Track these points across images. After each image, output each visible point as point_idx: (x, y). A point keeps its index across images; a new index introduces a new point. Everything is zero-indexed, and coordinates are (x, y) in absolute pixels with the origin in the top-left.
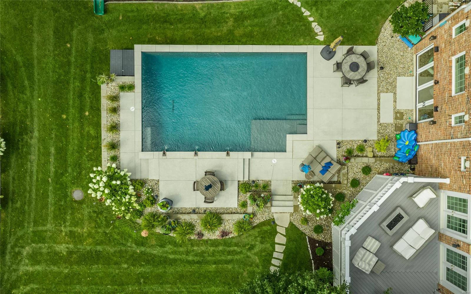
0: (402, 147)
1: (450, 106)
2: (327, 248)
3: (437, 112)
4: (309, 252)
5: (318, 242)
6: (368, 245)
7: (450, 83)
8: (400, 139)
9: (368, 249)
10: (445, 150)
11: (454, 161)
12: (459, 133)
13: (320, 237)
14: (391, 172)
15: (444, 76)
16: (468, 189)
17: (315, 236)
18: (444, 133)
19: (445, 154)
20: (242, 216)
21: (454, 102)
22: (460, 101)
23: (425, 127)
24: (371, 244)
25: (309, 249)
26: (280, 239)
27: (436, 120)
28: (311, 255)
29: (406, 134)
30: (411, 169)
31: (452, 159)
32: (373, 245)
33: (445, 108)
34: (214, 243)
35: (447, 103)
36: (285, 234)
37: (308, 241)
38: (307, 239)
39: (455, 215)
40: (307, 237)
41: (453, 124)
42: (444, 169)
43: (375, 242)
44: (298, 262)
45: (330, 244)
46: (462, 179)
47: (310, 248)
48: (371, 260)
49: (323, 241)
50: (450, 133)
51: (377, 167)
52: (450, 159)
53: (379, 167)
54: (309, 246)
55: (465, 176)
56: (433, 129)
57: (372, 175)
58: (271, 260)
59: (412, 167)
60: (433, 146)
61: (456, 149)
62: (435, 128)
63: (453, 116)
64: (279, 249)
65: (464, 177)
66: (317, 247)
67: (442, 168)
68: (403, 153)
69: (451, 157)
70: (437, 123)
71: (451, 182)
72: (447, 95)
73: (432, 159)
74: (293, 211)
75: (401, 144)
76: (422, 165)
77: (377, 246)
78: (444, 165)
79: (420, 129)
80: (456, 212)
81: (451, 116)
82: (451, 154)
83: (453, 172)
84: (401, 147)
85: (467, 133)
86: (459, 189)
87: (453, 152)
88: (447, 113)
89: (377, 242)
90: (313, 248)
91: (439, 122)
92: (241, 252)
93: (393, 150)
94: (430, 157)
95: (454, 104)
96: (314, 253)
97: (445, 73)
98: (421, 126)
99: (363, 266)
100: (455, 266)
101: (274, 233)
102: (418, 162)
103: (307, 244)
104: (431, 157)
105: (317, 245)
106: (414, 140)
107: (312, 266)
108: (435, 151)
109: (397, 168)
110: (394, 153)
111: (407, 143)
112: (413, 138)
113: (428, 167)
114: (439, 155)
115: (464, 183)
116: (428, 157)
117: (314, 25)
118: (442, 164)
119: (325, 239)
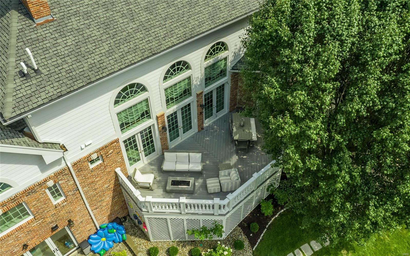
0: (110, 241)
1: (46, 211)
2: (246, 225)
3: (58, 225)
4: (263, 236)
5: (248, 237)
6: (216, 186)
7: (21, 228)
8: (104, 249)
9: (219, 184)
10: (91, 192)
11: (98, 175)
12: (69, 184)
13: (243, 237)
14: (139, 232)
15: (15, 241)
16: (115, 143)
17: (246, 243)
18: (76, 202)
19: (95, 189)
21: (39, 210)
22: (35, 202)
23: (79, 231)
24: (213, 185)
25: (261, 238)
27: (67, 221)
28: (264, 232)
29: (95, 246)
30: (126, 220)
31: (96, 178)
32: (212, 183)
33: (50, 217)
35: (44, 218)
37: (256, 246)
38: (255, 247)
39: (142, 149)
40: (254, 249)
41: (63, 198)
42: (110, 182)
43: (210, 183)
44: (280, 237)
45: (240, 225)
46: (109, 156)
47: (259, 238)
48: (225, 176)
49: (244, 233)
50: (73, 195)
51: (144, 247)
52: (97, 179)
53: (142, 245)
54: (259, 241)
55: (105, 154)
56: (77, 220)
57: (154, 245)
59: (124, 220)
60: (93, 208)
61: (85, 178)
62: (75, 217)
63: (55, 202)
65: (107, 155)
66: (253, 233)
67: (109, 184)
68: (115, 235)
69: (96, 180)
70: (70, 218)
71: (117, 167)
72: (35, 224)
73: (106, 202)
75: (109, 244)
76: (117, 211)
77: (210, 180)
78: (105, 184)
79: (83, 237)
80: (139, 149)
81: (55, 205)
82: (92, 182)
83: (107, 170)
84: (111, 243)
85: (66, 175)
86: (119, 153)
87: (90, 180)
88: (55, 212)
89: (208, 182)
90: (257, 236)
91: (67, 217)
93: (118, 248)
94: (105, 206)
95: (42, 208)
96: (261, 231)
97: (10, 242)
98: (80, 237)
99: (235, 175)
100: (179, 126)
102: (116, 217)
103: (259, 243)
104: (104, 204)
105: (251, 235)
106: (97, 234)
107: (272, 224)
108: (97, 203)
109: (133, 231)
110: (120, 245)
111: (104, 239)
112: (96, 236)
113: (116, 201)
114: (100, 196)
115: (112, 151)
116: (106, 208)
118: (106, 186)
119: (241, 232)
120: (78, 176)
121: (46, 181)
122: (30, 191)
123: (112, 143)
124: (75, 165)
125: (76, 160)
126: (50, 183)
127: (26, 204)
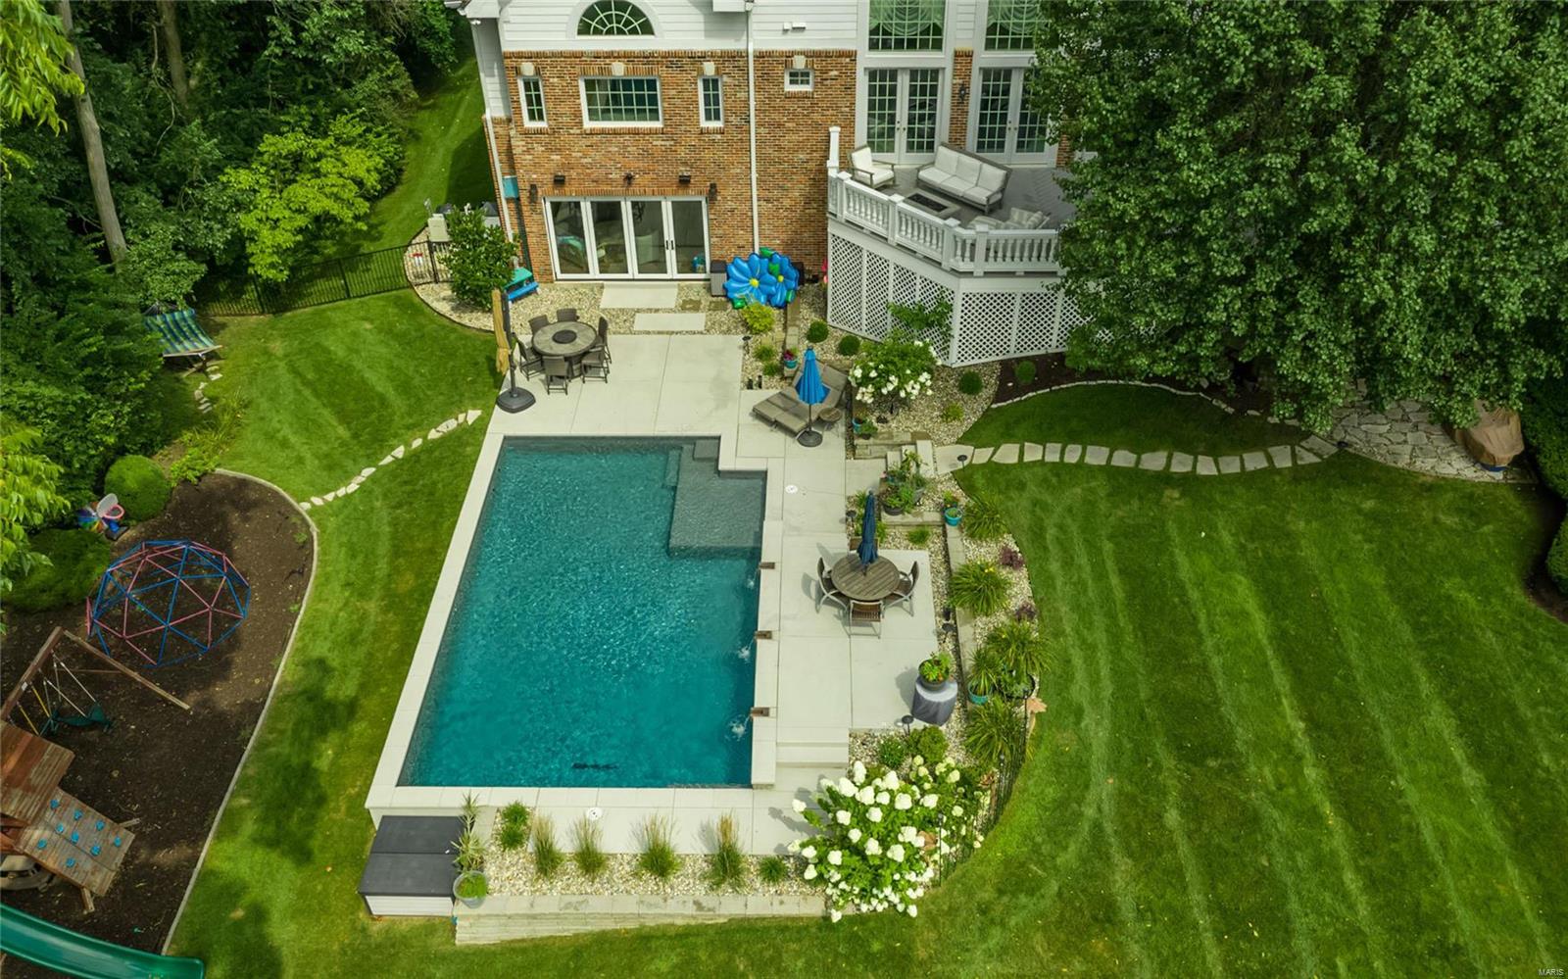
0: (763, 294)
1: (682, 128)
4: (1033, 396)
5: (1002, 384)
7: (637, 134)
10: (769, 147)
11: (795, 115)
12: (738, 95)
13: (990, 381)
16: (846, 60)
17: (988, 392)
18: (737, 150)
19: (780, 148)
20: (952, 532)
21: (675, 116)
22: (674, 92)
25: (1024, 397)
26: (1008, 454)
27: (709, 183)
28: (1038, 393)
29: (734, 285)
31: (790, 121)
33: (686, 147)
34: (1041, 582)
35: (676, 142)
36: (992, 449)
37: (1004, 403)
38: (999, 404)
39: (905, 124)
40: (994, 406)
42: (812, 152)
45: (1005, 363)
46: (828, 83)
47: (1021, 396)
49: (1000, 376)
50: (737, 127)
52: (790, 124)
54: (1016, 399)
55: (822, 73)
56: (726, 196)
58: (1069, 465)
60: (762, 193)
61: (769, 105)
62: (724, 186)
63: (704, 124)
64: (1033, 453)
65: (825, 77)
66: (1017, 384)
67: (809, 157)
69: (786, 125)
70: (715, 181)
71: (837, 124)
72: (659, 143)
73: (790, 198)
74: (929, 443)
78: (803, 150)
79: (724, 251)
80: (898, 118)
81: (702, 130)
82: (780, 125)
83: (815, 116)
84: (762, 298)
85: (738, 69)
86: (849, 92)
87: (776, 116)
90: (1020, 391)
91: (712, 174)
92: (1061, 527)
95: (680, 115)
96: (1034, 388)
97: (613, 149)
101: (993, 468)
103: (1013, 403)
105: (1011, 384)
108: (775, 187)
111: (755, 282)
112: (746, 267)
114: (783, 172)
115: (836, 73)
117: (433, 435)
118: (802, 156)
119: (994, 372)
120: (758, 89)
121: (703, 57)
122: (674, 60)
123: (842, 54)
124: (761, 56)
125: (765, 48)
126: (709, 68)
127: (662, 85)
